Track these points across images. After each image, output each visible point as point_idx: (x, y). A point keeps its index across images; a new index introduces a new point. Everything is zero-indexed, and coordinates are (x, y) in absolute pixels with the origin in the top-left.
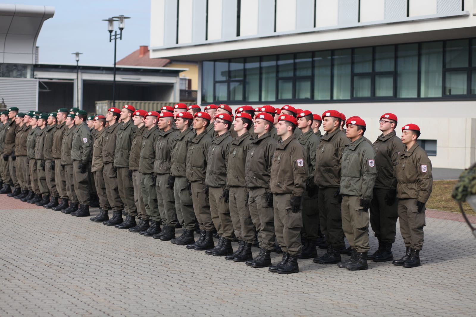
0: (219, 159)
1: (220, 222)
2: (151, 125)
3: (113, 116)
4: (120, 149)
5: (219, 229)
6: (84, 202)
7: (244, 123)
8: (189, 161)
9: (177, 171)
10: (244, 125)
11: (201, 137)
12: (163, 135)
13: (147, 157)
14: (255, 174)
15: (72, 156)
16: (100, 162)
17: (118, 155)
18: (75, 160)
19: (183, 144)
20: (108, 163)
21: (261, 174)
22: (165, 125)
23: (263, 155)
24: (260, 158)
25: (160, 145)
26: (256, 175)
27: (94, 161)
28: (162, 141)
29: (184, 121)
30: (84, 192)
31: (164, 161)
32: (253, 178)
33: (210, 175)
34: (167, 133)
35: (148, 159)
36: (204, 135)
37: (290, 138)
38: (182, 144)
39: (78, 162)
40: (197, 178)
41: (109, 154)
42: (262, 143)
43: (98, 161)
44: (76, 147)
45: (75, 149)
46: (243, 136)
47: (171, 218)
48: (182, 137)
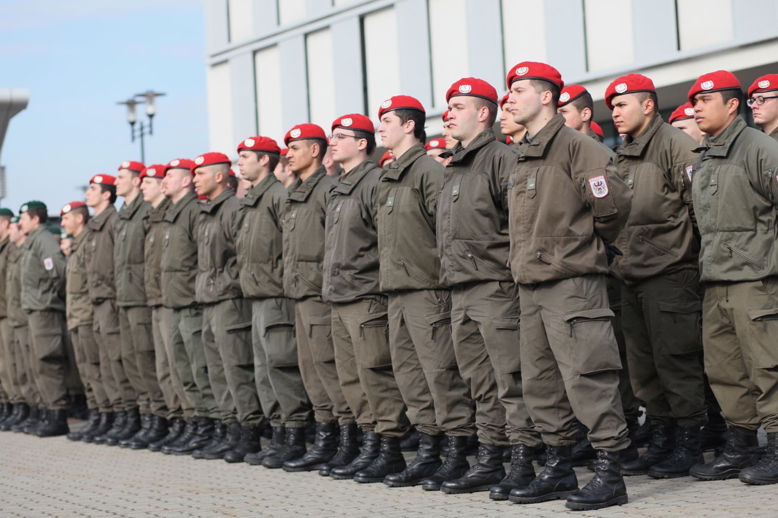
0: (355, 231)
1: (364, 394)
2: (178, 191)
3: (103, 192)
4: (123, 264)
5: (360, 412)
6: (56, 402)
7: (403, 123)
8: (288, 249)
9: (253, 284)
10: (405, 126)
11: (312, 184)
12: (208, 209)
13: (178, 267)
14: (469, 245)
15: (24, 302)
16: (84, 306)
17: (121, 281)
18: (31, 311)
19: (262, 214)
20: (100, 301)
21: (486, 243)
22: (210, 185)
23: (487, 191)
24: (480, 199)
25: (206, 234)
26: (473, 248)
27: (72, 304)
28: (209, 225)
29: (260, 158)
30: (54, 381)
31: (218, 270)
32: (464, 257)
33: (333, 275)
34: (218, 202)
35: (180, 271)
36: (319, 180)
37: (553, 125)
38: (258, 214)
39: (38, 313)
40: (309, 290)
41: (102, 278)
42: (479, 158)
43: (79, 303)
44: (30, 282)
45: (29, 285)
46: (408, 154)
47: (246, 405)
48: (256, 198)
